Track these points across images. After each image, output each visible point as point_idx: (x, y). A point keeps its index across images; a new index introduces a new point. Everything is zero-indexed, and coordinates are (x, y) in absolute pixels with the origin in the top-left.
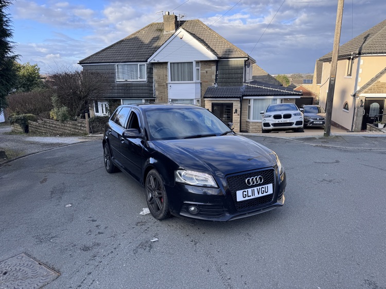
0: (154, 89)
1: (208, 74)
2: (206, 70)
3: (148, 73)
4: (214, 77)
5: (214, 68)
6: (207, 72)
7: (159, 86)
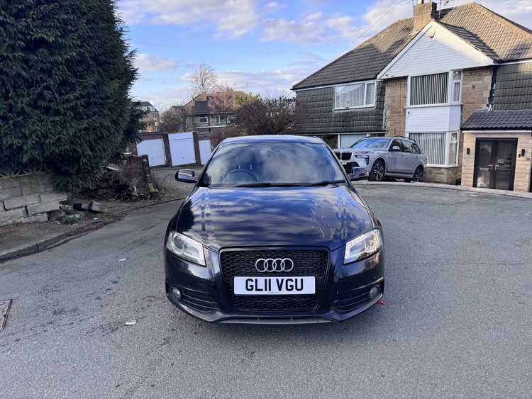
0: (384, 118)
1: (476, 90)
2: (473, 83)
3: (378, 95)
4: (487, 94)
5: (488, 79)
6: (473, 87)
7: (392, 113)
